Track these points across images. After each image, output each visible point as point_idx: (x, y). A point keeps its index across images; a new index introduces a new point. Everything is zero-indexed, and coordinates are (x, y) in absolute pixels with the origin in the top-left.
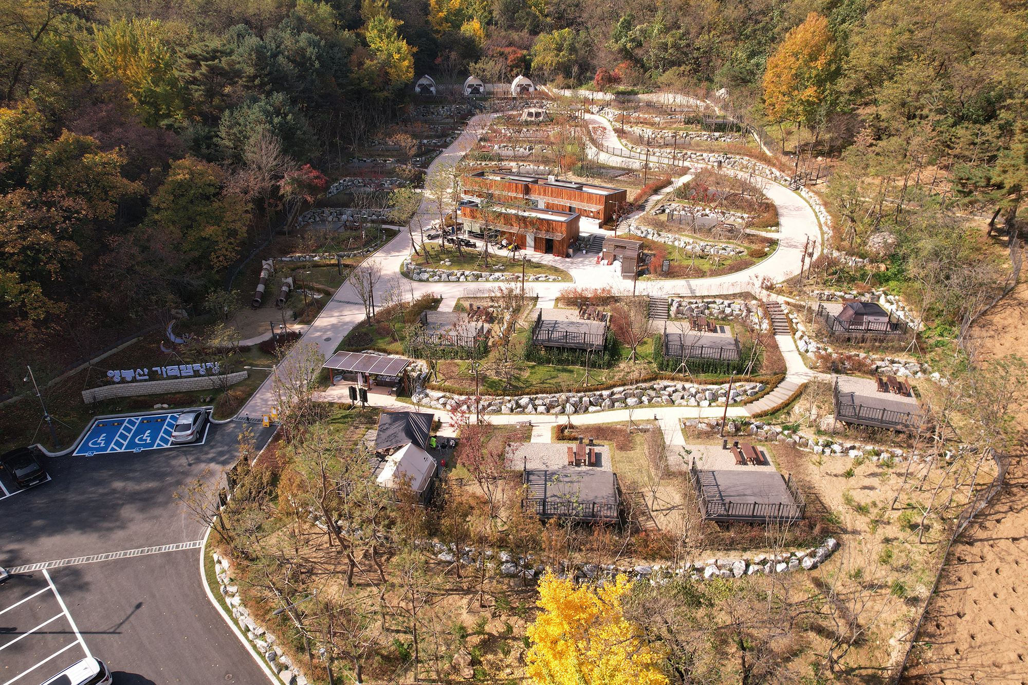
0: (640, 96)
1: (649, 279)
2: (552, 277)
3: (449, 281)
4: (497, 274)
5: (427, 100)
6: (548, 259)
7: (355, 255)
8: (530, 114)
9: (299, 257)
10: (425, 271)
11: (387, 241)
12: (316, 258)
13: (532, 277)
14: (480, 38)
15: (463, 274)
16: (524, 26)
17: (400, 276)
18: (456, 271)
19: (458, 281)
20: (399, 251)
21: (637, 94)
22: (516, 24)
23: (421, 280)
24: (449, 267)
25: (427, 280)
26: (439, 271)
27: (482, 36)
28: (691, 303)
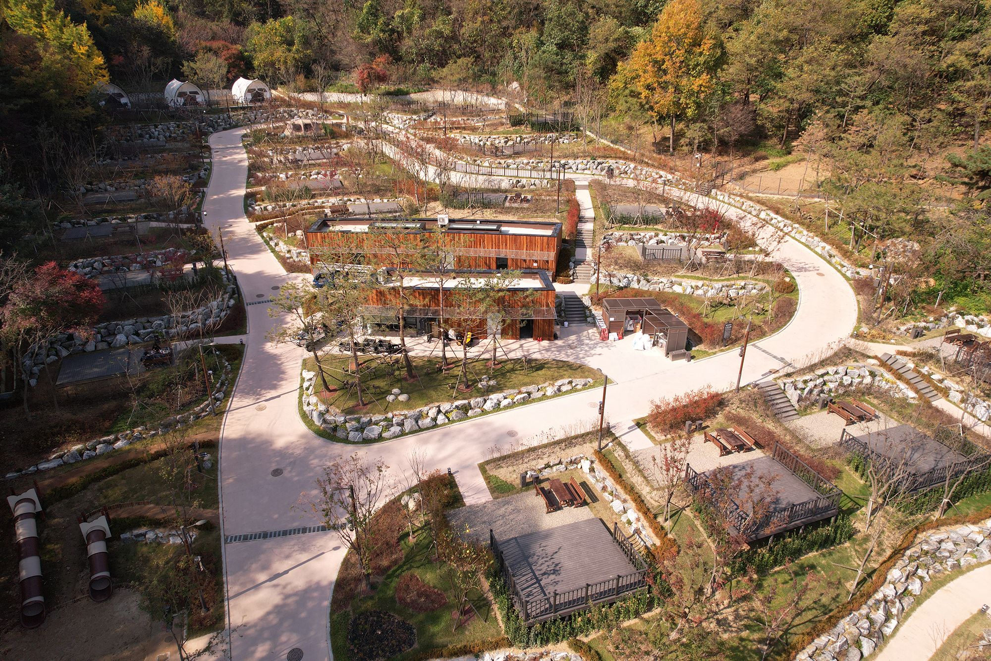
0: (412, 95)
1: (706, 354)
2: (579, 382)
3: (420, 430)
4: (494, 397)
5: (125, 116)
6: (534, 348)
7: (197, 417)
8: (297, 128)
9: (80, 453)
10: (370, 422)
11: (236, 370)
12: (119, 444)
13: (550, 391)
14: (168, 28)
15: (439, 412)
16: (221, 12)
17: (318, 441)
18: (425, 409)
19: (435, 426)
20: (274, 387)
21: (407, 93)
22: (208, 10)
23: (367, 441)
24: (408, 405)
25: (380, 438)
26: (397, 415)
27: (171, 25)
28: (805, 382)
